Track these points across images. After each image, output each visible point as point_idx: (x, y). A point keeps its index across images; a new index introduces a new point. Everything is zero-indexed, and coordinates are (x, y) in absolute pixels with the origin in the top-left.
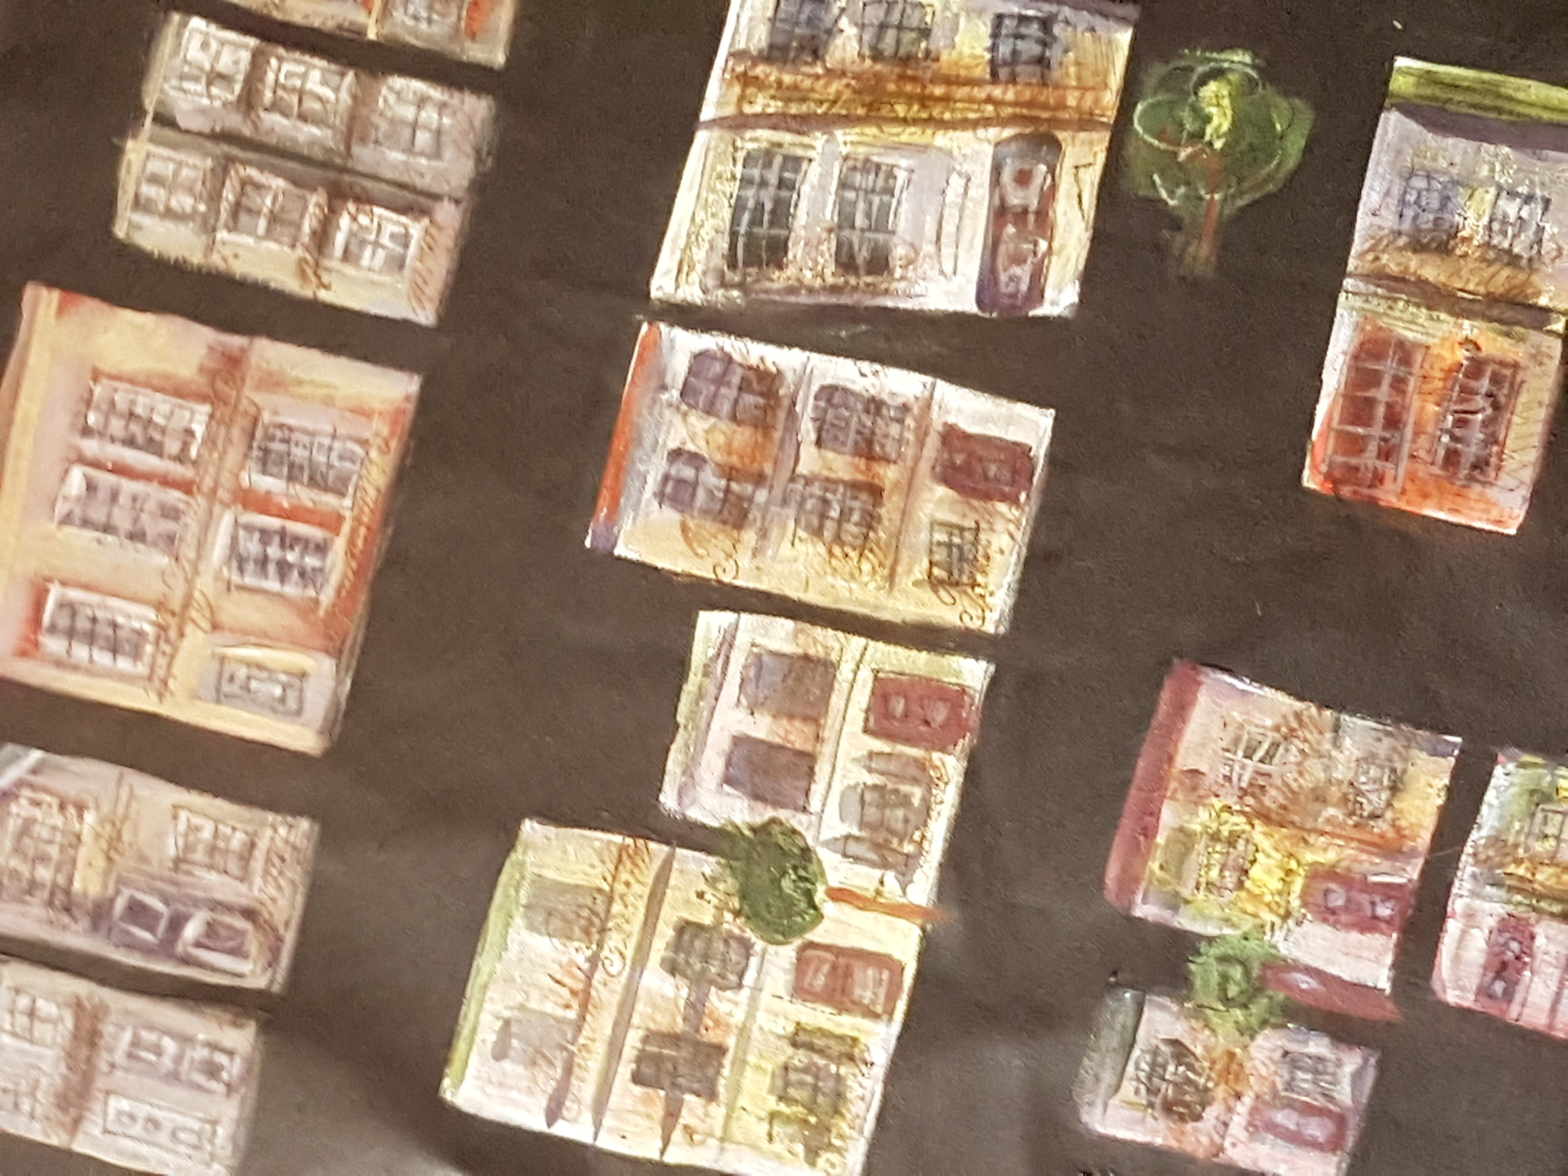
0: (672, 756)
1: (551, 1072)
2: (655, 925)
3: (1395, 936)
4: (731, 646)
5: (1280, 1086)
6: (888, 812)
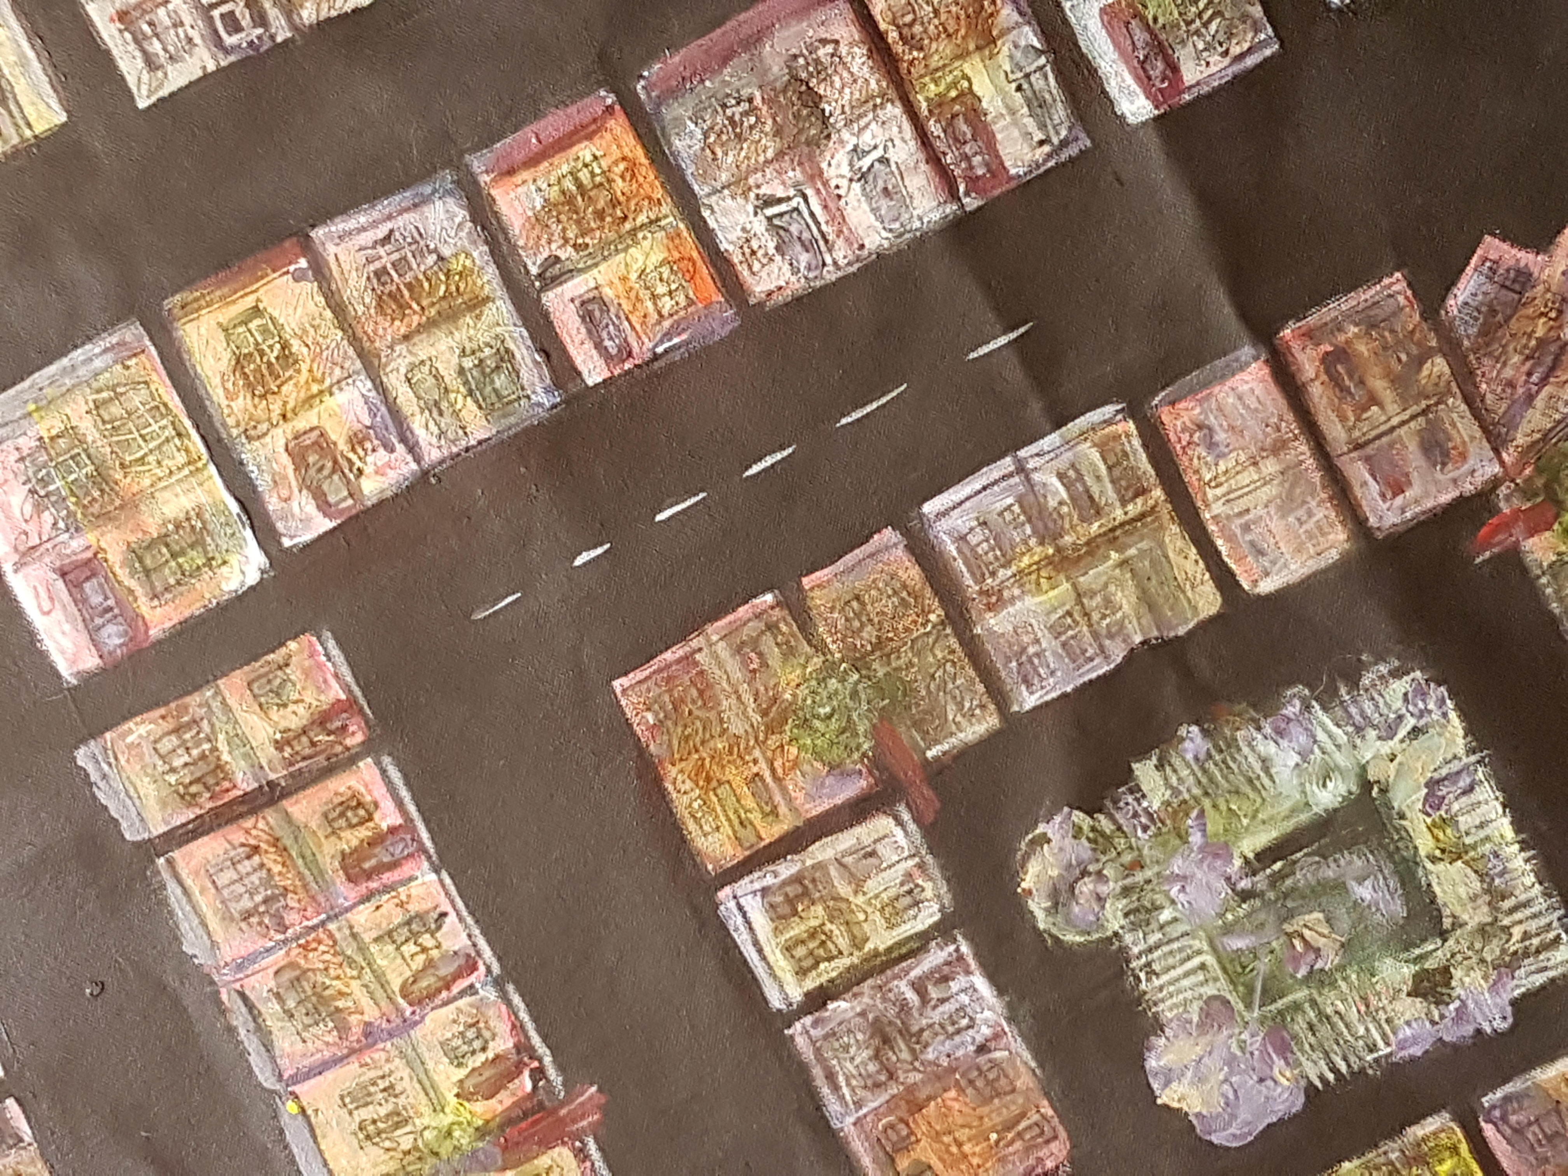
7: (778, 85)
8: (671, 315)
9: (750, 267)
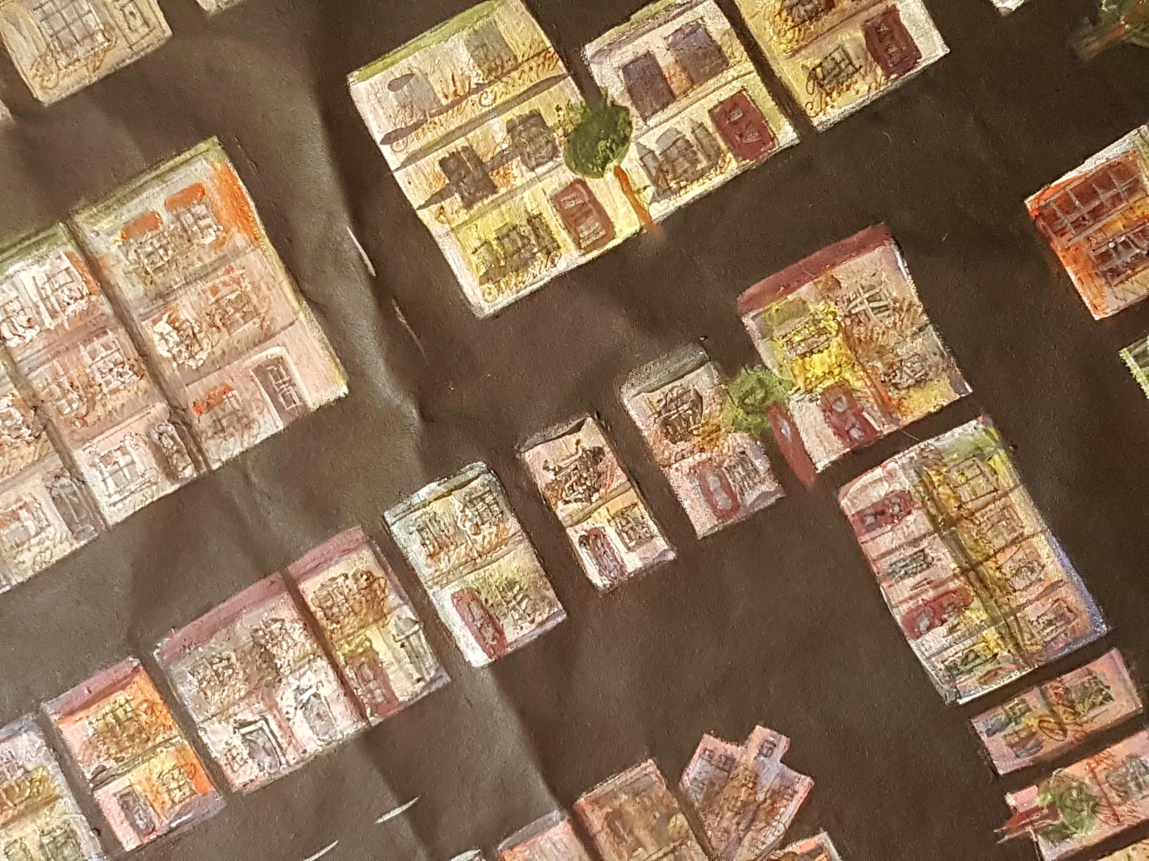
0: (612, 31)
1: (408, 120)
2: (524, 101)
3: (848, 450)
4: (691, 8)
5: (725, 464)
6: (681, 160)
7: (247, 648)
8: (181, 802)
9: (232, 768)
